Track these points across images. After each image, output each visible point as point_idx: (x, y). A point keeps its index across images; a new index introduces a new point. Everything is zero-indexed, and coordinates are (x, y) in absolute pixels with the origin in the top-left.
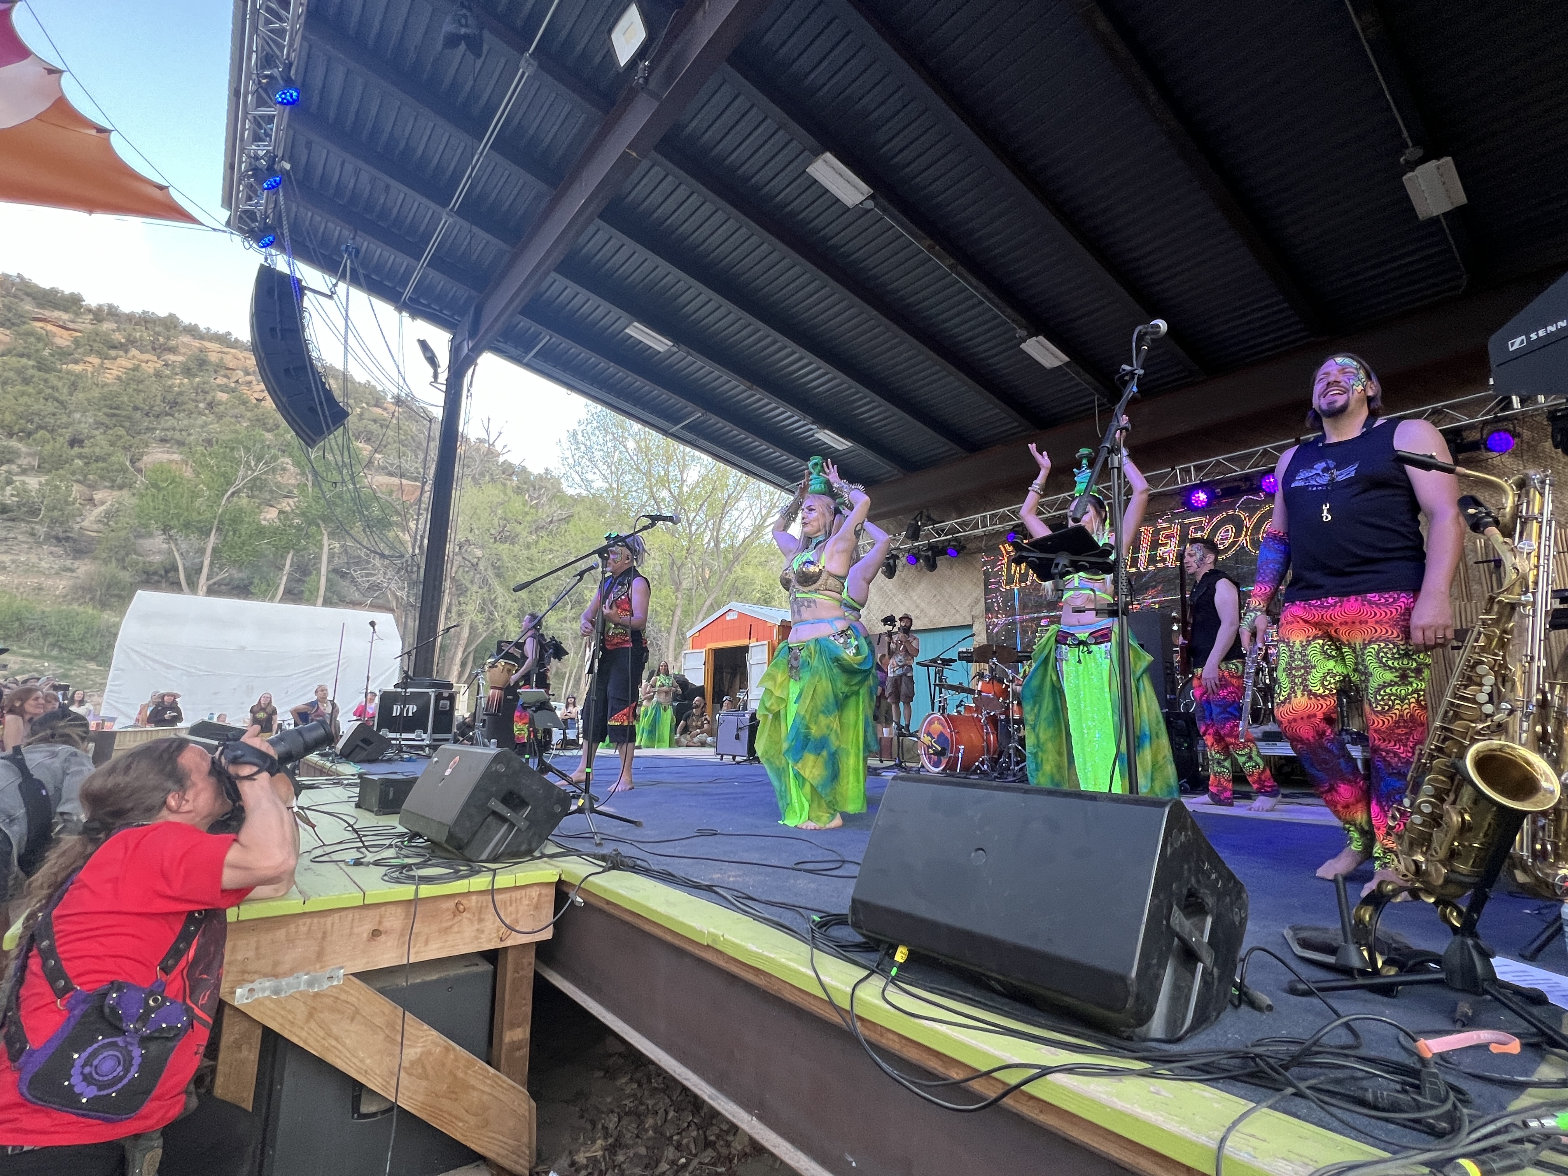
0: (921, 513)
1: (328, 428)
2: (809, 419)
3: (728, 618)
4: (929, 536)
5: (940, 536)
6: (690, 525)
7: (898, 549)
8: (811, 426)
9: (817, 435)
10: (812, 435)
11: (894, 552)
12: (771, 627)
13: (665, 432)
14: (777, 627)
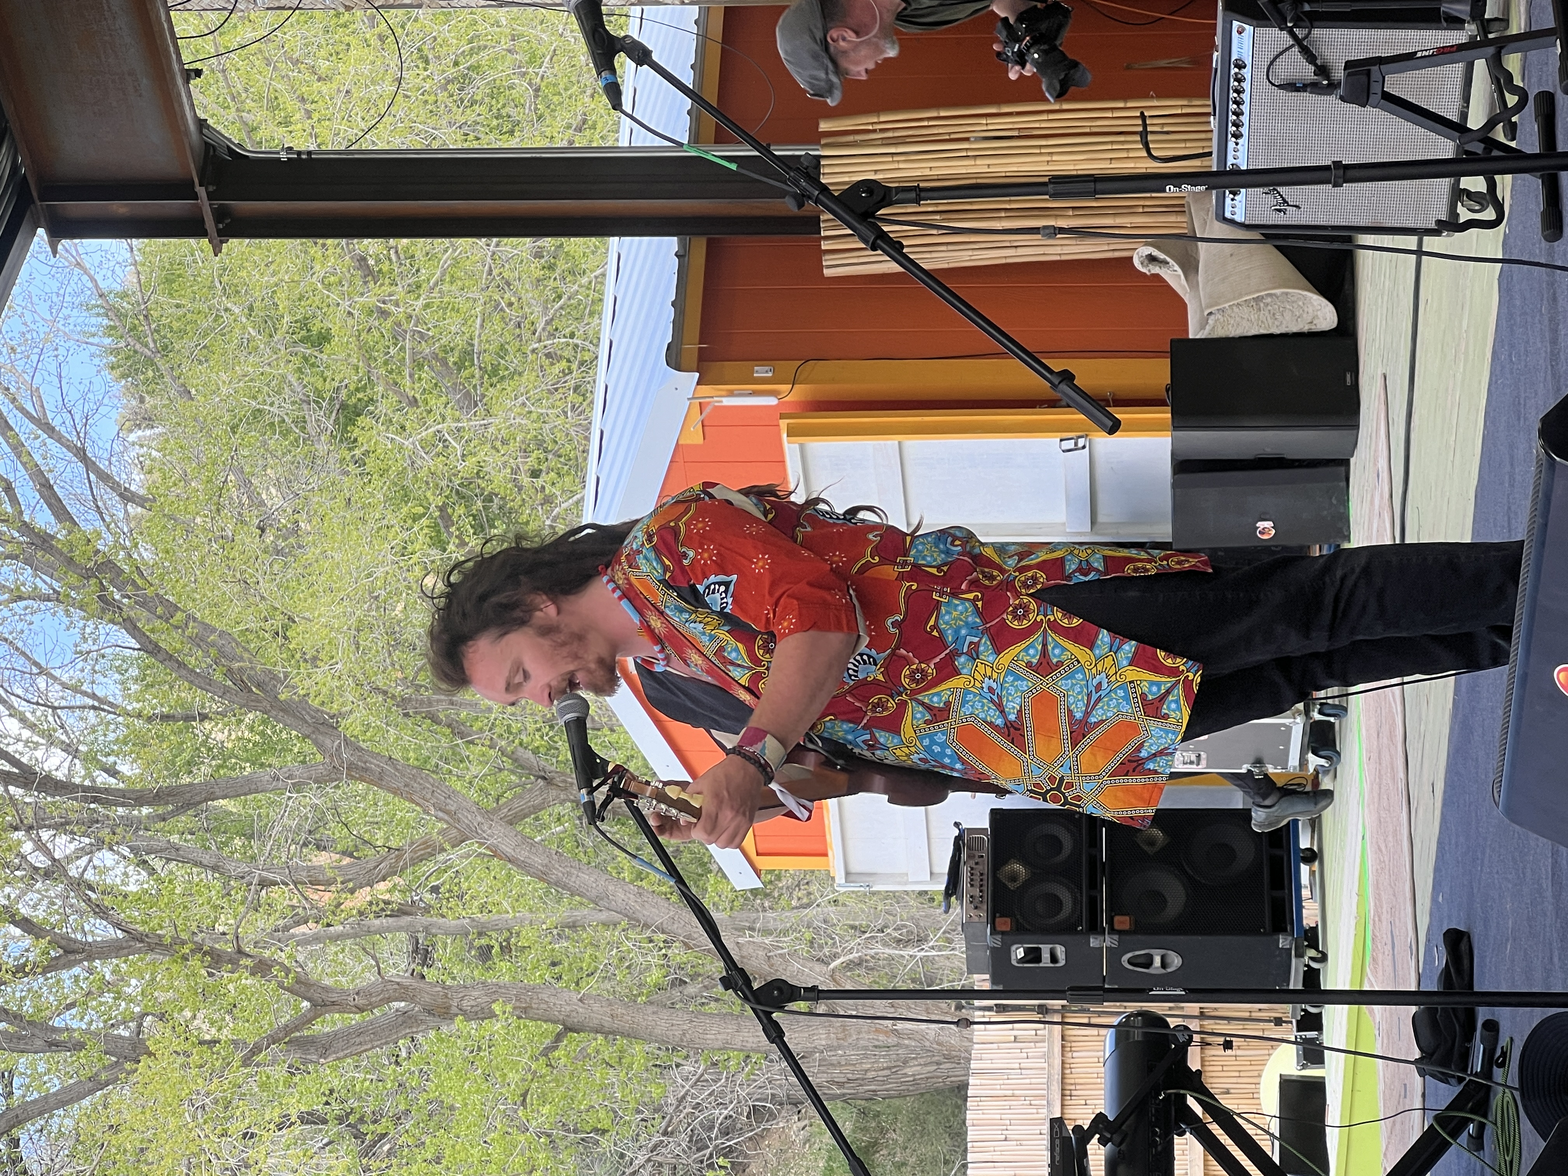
12: (716, 421)
14: (705, 390)
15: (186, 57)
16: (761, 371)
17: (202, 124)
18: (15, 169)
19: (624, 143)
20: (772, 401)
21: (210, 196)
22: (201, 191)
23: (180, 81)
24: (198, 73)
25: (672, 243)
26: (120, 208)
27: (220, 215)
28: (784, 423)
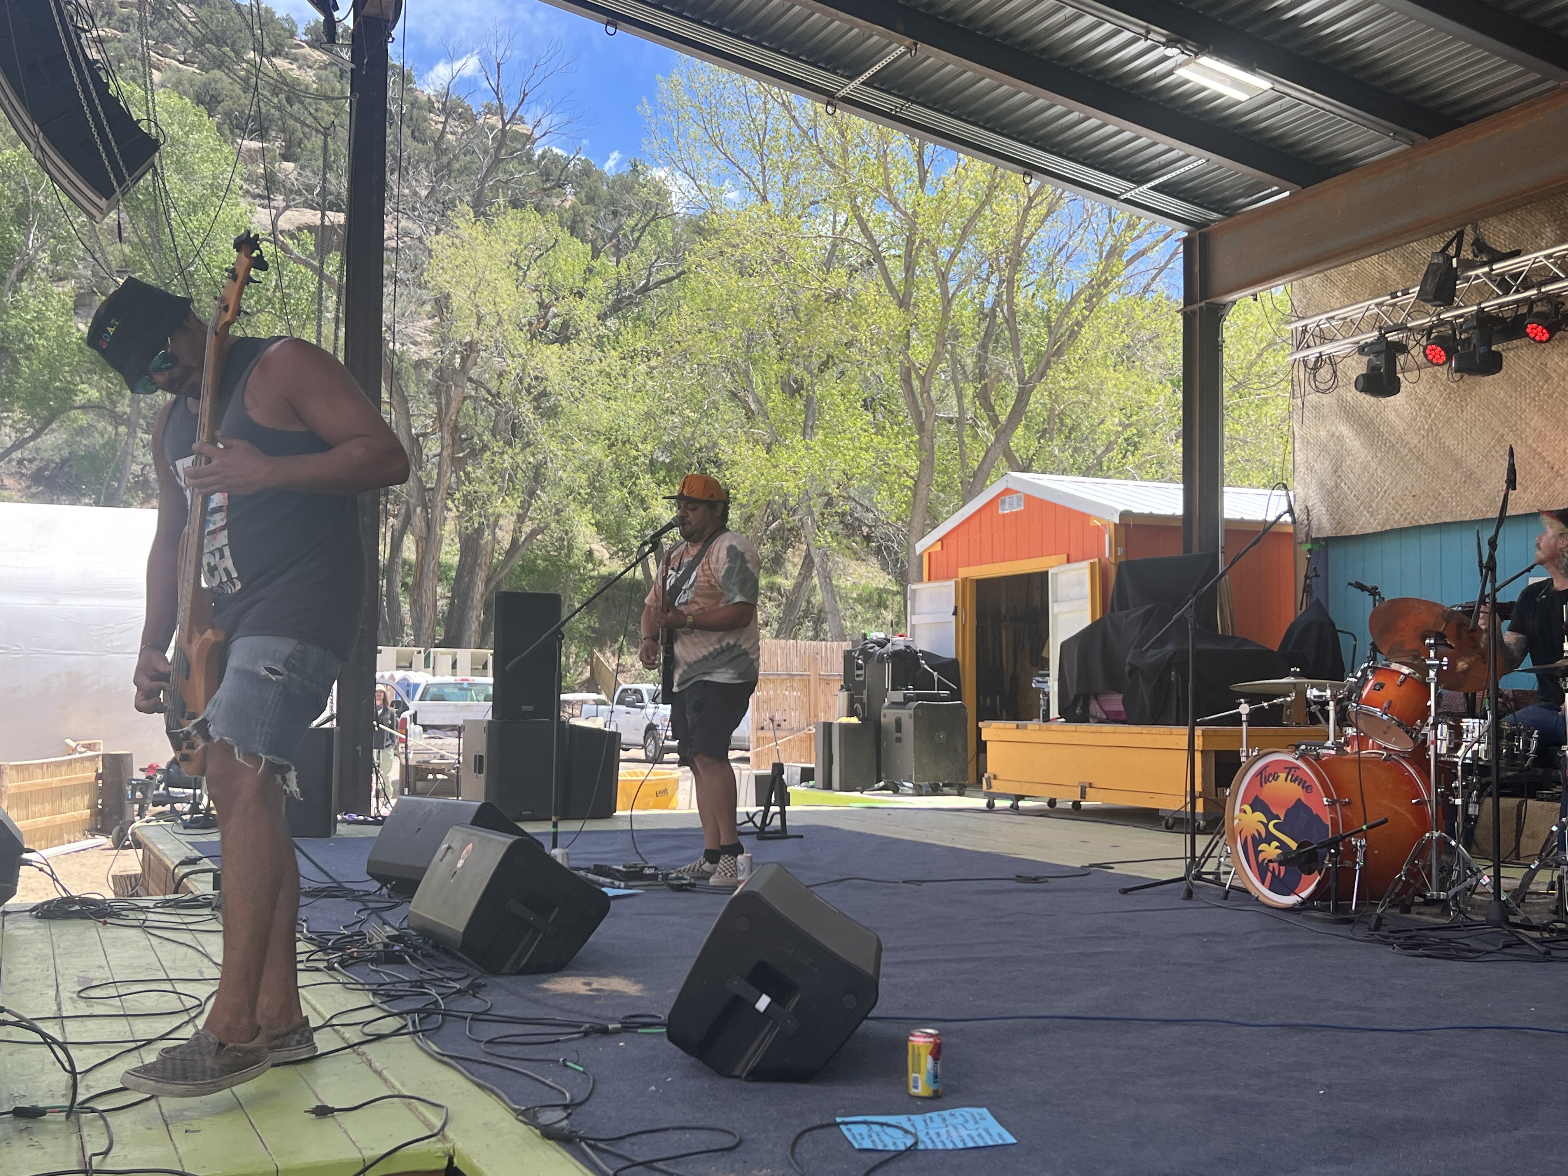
0: (1460, 236)
1: (121, 181)
2: (1158, 34)
3: (1005, 510)
4: (1481, 292)
5: (1506, 293)
6: (943, 278)
7: (1401, 328)
8: (1161, 51)
9: (1182, 73)
10: (1170, 73)
11: (1392, 337)
12: (1099, 532)
13: (830, 98)
14: (1112, 528)
15: (1263, 294)
16: (1120, 551)
17: (1234, 303)
18: (1213, 221)
19: (1225, 489)
20: (1107, 555)
21: (1201, 308)
22: (1203, 304)
23: (1252, 291)
24: (1256, 299)
25: (1179, 511)
26: (1197, 268)
27: (1193, 312)
28: (1096, 560)
